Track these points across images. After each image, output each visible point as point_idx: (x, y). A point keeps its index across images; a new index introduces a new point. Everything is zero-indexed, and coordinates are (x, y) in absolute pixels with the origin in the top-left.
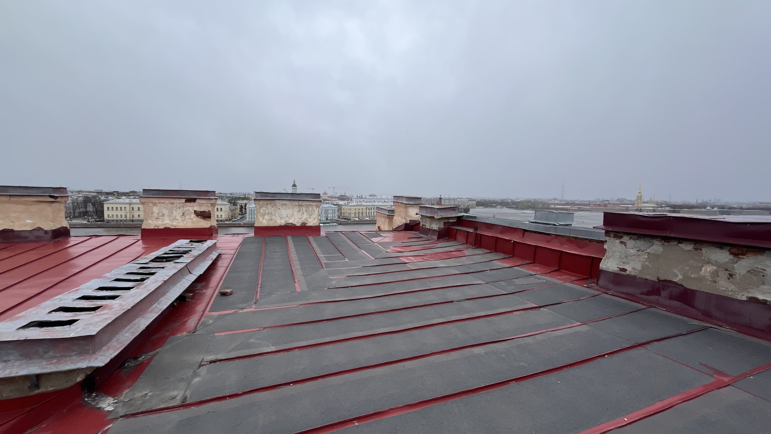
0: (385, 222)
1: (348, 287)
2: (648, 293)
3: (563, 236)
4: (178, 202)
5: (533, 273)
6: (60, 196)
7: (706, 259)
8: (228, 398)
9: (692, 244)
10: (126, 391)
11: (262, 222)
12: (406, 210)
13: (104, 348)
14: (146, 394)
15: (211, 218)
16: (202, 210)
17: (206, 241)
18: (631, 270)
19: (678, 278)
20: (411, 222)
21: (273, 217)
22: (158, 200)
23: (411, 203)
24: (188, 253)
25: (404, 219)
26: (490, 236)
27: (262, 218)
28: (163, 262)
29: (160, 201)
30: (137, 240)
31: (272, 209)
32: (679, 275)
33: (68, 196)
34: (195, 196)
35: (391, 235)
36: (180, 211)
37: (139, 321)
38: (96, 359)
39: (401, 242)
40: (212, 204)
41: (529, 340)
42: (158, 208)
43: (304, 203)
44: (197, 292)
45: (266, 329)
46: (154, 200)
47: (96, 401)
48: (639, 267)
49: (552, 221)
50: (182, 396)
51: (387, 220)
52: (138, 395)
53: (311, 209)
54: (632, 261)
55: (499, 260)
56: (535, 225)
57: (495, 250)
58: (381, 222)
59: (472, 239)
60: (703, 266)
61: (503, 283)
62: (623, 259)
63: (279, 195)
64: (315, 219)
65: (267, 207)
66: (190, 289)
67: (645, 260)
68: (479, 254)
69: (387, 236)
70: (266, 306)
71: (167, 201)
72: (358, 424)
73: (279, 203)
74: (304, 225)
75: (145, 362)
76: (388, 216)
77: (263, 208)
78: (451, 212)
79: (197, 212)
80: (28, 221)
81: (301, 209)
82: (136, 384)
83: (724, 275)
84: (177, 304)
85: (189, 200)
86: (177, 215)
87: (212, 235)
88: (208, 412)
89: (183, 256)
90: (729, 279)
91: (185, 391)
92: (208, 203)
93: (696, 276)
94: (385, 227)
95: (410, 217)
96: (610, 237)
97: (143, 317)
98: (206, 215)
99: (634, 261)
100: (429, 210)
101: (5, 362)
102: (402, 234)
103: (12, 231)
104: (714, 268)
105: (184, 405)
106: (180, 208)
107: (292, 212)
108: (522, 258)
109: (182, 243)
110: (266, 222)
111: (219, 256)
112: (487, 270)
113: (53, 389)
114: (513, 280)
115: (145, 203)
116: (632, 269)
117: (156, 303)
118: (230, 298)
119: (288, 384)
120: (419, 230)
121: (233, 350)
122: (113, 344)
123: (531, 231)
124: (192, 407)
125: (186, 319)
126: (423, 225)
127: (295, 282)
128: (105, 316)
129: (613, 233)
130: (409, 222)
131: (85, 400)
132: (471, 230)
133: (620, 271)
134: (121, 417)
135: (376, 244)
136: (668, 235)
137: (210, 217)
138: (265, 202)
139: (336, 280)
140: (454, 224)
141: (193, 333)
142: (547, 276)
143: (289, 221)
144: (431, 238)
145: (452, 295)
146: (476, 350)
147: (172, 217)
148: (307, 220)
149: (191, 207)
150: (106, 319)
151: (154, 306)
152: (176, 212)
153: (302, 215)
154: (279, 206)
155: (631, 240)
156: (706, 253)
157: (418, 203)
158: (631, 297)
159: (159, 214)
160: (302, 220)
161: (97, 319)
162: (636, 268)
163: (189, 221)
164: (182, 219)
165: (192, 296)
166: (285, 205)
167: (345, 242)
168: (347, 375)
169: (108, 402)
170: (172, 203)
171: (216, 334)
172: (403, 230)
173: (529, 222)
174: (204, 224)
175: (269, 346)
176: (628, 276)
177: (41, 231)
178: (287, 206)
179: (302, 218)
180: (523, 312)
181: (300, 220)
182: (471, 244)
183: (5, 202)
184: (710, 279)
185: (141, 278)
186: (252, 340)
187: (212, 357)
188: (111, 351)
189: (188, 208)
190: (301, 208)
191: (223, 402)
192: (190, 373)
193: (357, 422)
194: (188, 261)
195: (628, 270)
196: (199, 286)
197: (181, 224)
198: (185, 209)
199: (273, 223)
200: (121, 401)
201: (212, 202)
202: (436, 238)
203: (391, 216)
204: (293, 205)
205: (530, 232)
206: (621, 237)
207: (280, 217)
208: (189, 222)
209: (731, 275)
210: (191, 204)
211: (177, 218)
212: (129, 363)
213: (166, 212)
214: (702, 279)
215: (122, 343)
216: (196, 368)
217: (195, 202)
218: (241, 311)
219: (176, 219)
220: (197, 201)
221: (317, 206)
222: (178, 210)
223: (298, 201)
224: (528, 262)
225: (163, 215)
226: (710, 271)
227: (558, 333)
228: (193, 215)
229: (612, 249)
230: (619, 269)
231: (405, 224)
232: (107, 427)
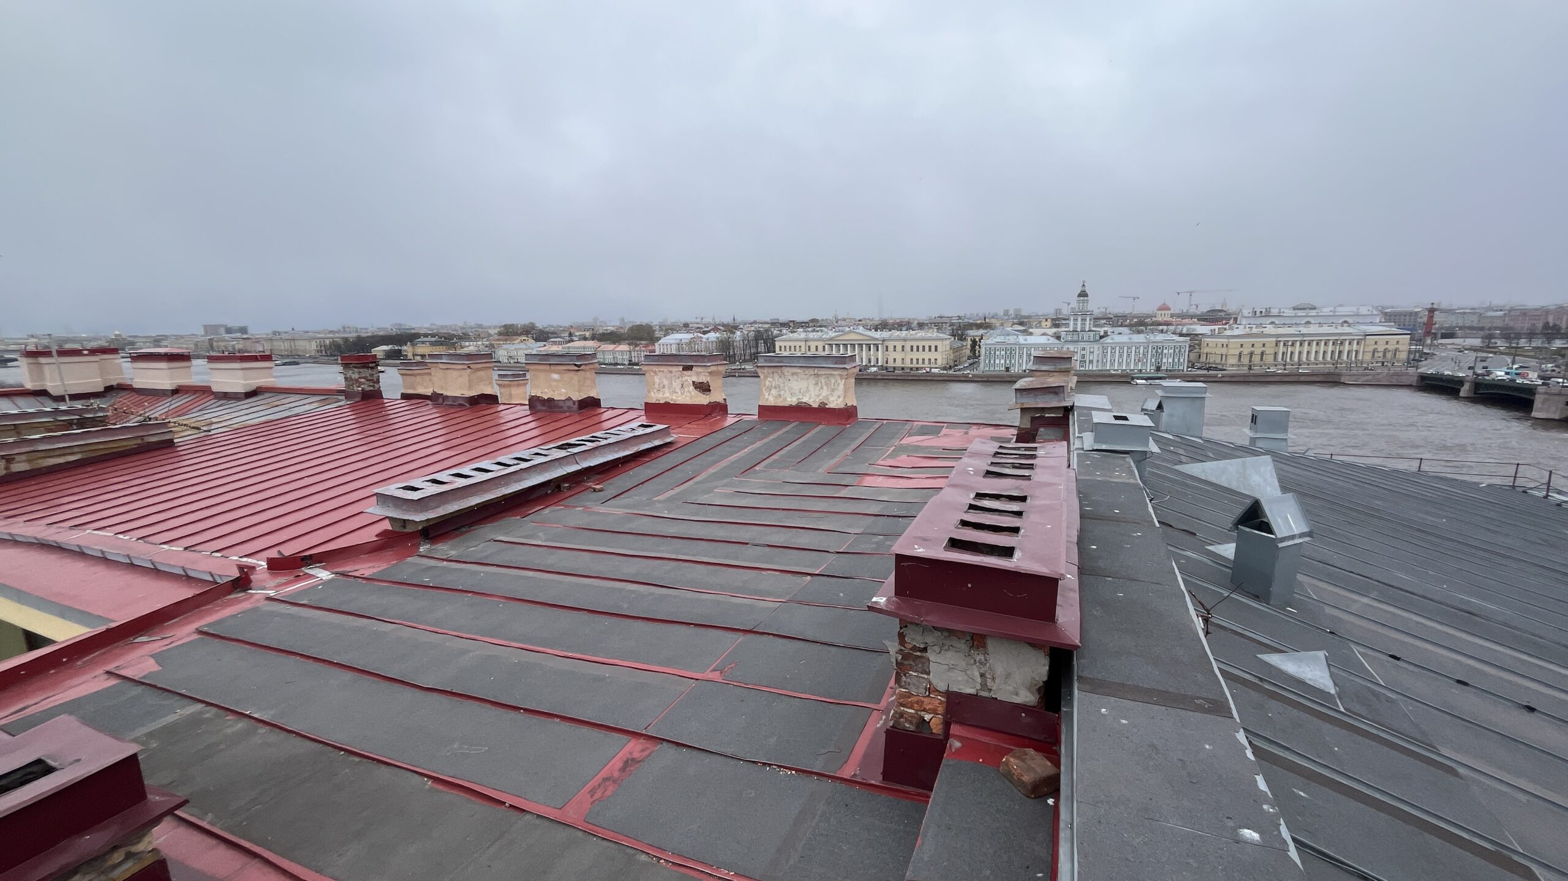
1: (706, 504)
4: (676, 369)
6: (583, 364)
8: (462, 563)
10: (440, 544)
11: (769, 399)
14: (444, 548)
15: (711, 392)
16: (701, 381)
21: (782, 392)
24: (599, 441)
27: (768, 393)
28: (563, 449)
29: (659, 369)
30: (638, 416)
31: (781, 380)
34: (691, 362)
36: (679, 382)
39: (943, 449)
42: (659, 377)
43: (822, 372)
45: (564, 528)
46: (655, 368)
50: (454, 555)
53: (833, 381)
63: (787, 359)
64: (839, 397)
65: (773, 378)
71: (666, 370)
73: (788, 372)
74: (823, 406)
77: (769, 379)
79: (695, 383)
80: (562, 390)
81: (819, 381)
82: (450, 542)
85: (687, 368)
86: (675, 386)
91: (460, 553)
92: (705, 372)
103: (553, 400)
106: (676, 378)
107: (805, 386)
110: (772, 399)
121: (519, 537)
122: (439, 510)
127: (673, 489)
131: (415, 542)
134: (419, 555)
135: (892, 448)
137: (709, 390)
138: (771, 370)
139: (715, 494)
141: (523, 518)
143: (802, 398)
147: (672, 389)
148: (828, 399)
149: (689, 376)
152: (675, 382)
153: (821, 390)
154: (788, 375)
159: (660, 386)
160: (820, 398)
163: (687, 394)
164: (681, 392)
165: (568, 486)
166: (796, 374)
170: (671, 372)
171: (531, 523)
174: (703, 399)
177: (571, 401)
178: (799, 376)
179: (820, 394)
181: (818, 398)
187: (501, 538)
189: (687, 378)
192: (476, 544)
197: (680, 398)
198: (684, 379)
199: (781, 402)
201: (710, 371)
204: (806, 374)
207: (791, 392)
208: (687, 396)
210: (689, 372)
211: (676, 390)
212: (464, 529)
213: (666, 382)
217: (692, 370)
218: (578, 509)
219: (675, 392)
220: (694, 369)
222: (678, 381)
223: (813, 368)
225: (664, 386)
228: (692, 387)
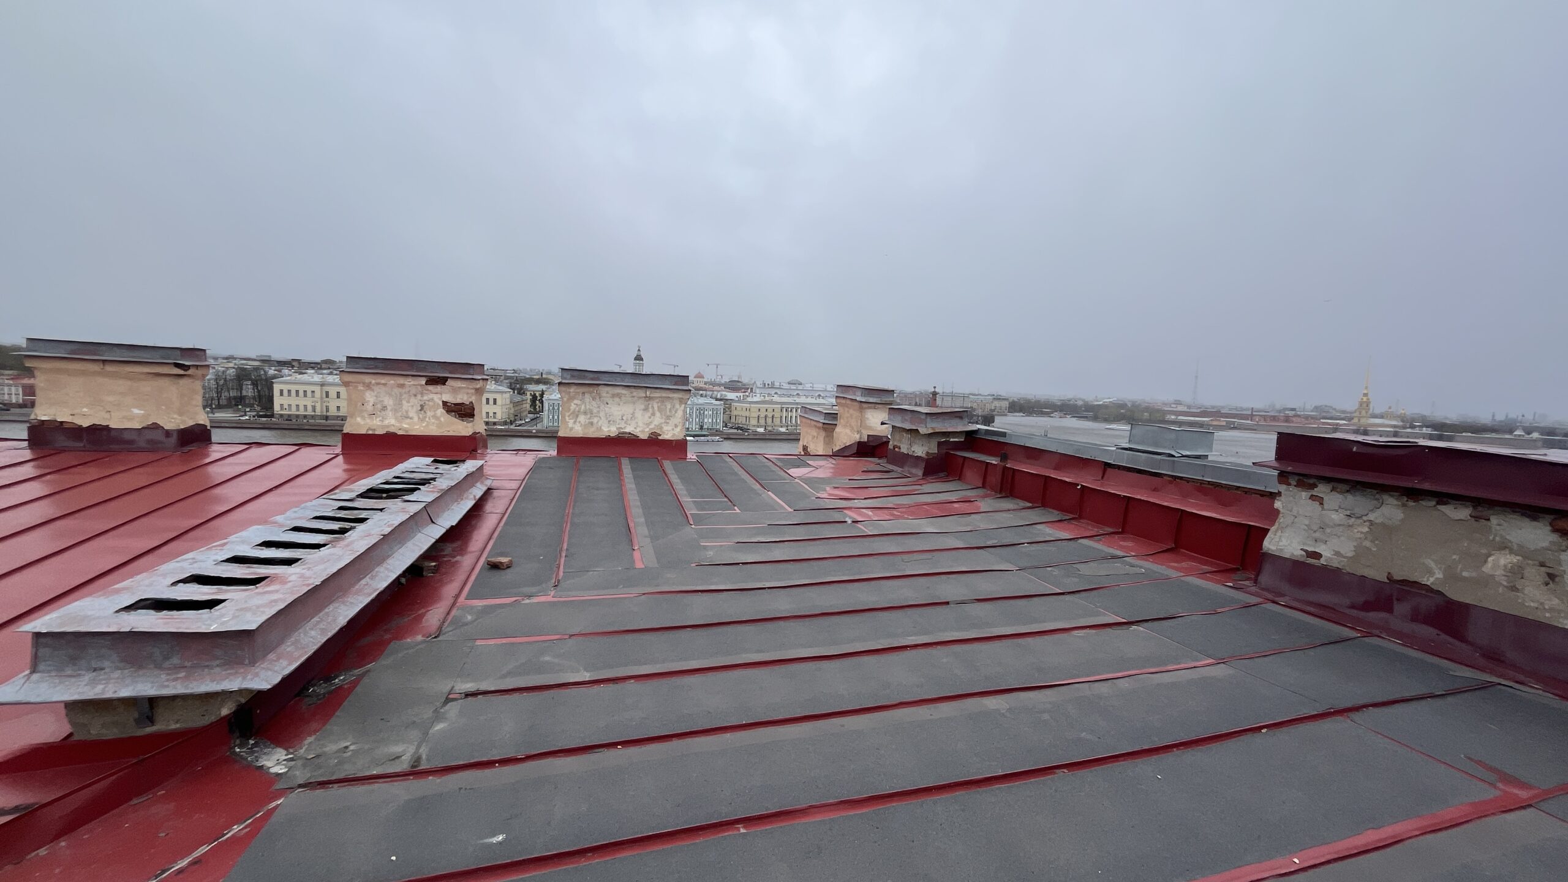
0: (817, 437)
1: (738, 564)
2: (1367, 606)
3: (1188, 480)
4: (412, 383)
5: (1119, 553)
6: (193, 366)
7: (1497, 539)
8: (497, 765)
9: (1467, 507)
10: (310, 739)
11: (572, 428)
12: (861, 414)
13: (271, 656)
14: (346, 747)
15: (475, 417)
16: (459, 401)
17: (463, 461)
18: (1331, 556)
19: (1433, 576)
20: (871, 439)
21: (595, 420)
22: (375, 380)
23: (871, 400)
24: (430, 483)
25: (856, 433)
26: (1032, 473)
27: (572, 421)
28: (381, 498)
29: (379, 381)
30: (334, 456)
31: (594, 403)
32: (1436, 571)
33: (208, 366)
34: (446, 373)
35: (829, 464)
37: (337, 608)
38: (257, 675)
39: (849, 480)
40: (477, 390)
41: (1104, 689)
42: (374, 393)
43: (657, 394)
44: (445, 559)
45: (574, 638)
46: (367, 379)
47: (256, 755)
48: (1348, 549)
49: (1165, 447)
50: (412, 756)
51: (823, 434)
52: (331, 748)
53: (669, 406)
54: (1335, 537)
55: (1049, 525)
56: (1128, 454)
57: (1042, 503)
58: (810, 438)
59: (995, 479)
60: (1490, 555)
61: (1056, 572)
62: (1315, 532)
63: (606, 375)
65: (583, 402)
66: (433, 553)
67: (1362, 536)
68: (1009, 510)
69: (821, 467)
70: (574, 593)
71: (392, 382)
72: (745, 831)
73: (607, 393)
74: (654, 437)
75: (346, 686)
76: (825, 426)
77: (576, 402)
78: (956, 421)
79: (448, 404)
80: (136, 411)
81: (650, 406)
82: (328, 727)
83: (1534, 574)
84: (406, 581)
85: (433, 381)
86: (410, 408)
87: (475, 450)
88: (460, 789)
89: (419, 489)
90: (1547, 584)
91: (419, 747)
92: (468, 388)
93: (1474, 574)
94: (818, 446)
95: (870, 428)
96: (1289, 484)
97: (343, 603)
98: (464, 412)
99: (1339, 537)
100: (908, 416)
101: (95, 670)
102: (852, 462)
103: (107, 428)
104: (1515, 559)
105: (415, 772)
106: (415, 396)
107: (632, 412)
108: (1099, 521)
109: (418, 464)
110: (580, 428)
111: (489, 491)
112: (1023, 544)
113: (178, 726)
114: (1074, 566)
115: (350, 384)
116: (1332, 553)
117: (368, 577)
118: (507, 576)
119: (613, 745)
120: (886, 457)
121: (510, 674)
122: (287, 650)
123: (1119, 467)
124: (430, 778)
125: (423, 611)
126: (895, 447)
127: (634, 550)
128: (275, 597)
129: (1297, 478)
130: (866, 440)
131: (234, 751)
132: (994, 461)
133: (1307, 557)
134: (300, 786)
135: (797, 480)
136: (1418, 486)
137: (472, 415)
138: (581, 389)
139: (715, 549)
140: (958, 446)
141: (435, 637)
142: (1149, 561)
144: (910, 473)
145: (948, 589)
146: (991, 702)
147: (400, 413)
148: (661, 428)
149: (437, 393)
150: (275, 601)
151: (363, 582)
152: (408, 402)
153: (652, 417)
154: (607, 397)
155: (1333, 493)
156: (1498, 528)
157: (886, 401)
158: (1326, 612)
159: (376, 407)
160: (650, 427)
161: (258, 601)
162: (1343, 552)
163: (433, 421)
164: (419, 418)
165: (435, 566)
166: (619, 396)
167: (736, 474)
168: (728, 736)
169: (276, 757)
170: (402, 386)
171: (478, 643)
172: (854, 454)
173: (1117, 448)
174: (461, 428)
175: (578, 671)
176: (1324, 568)
177: (160, 431)
178: (623, 398)
179: (651, 422)
180: (1093, 631)
181: (648, 427)
182: (992, 489)
183: (95, 374)
184: (1505, 583)
185: (339, 528)
186: (547, 658)
187: (470, 686)
188: (284, 663)
189: (431, 396)
190: (649, 404)
191: (487, 772)
192: (428, 713)
193: (744, 827)
194: (430, 500)
195: (1326, 557)
196: (449, 548)
197: (418, 427)
198: (425, 398)
199: (594, 432)
200: (300, 758)
201: (478, 386)
202: (920, 473)
203: (833, 427)
204: (634, 397)
205: (1119, 469)
206: (1313, 486)
207: (609, 419)
208: (433, 423)
209: (1552, 577)
210: (437, 388)
211: (411, 415)
212: (316, 688)
213: (389, 402)
214: (1486, 581)
215: (303, 648)
216: (438, 704)
217: (444, 384)
218: (527, 601)
219: (407, 417)
220: (449, 382)
221: (682, 401)
222: (413, 400)
223: (644, 390)
224: (1111, 530)
225: (384, 408)
226: (1505, 566)
227: (1166, 678)
228: (441, 411)
229: (1291, 511)
230: (1304, 553)
231: (859, 442)
232: (273, 805)
